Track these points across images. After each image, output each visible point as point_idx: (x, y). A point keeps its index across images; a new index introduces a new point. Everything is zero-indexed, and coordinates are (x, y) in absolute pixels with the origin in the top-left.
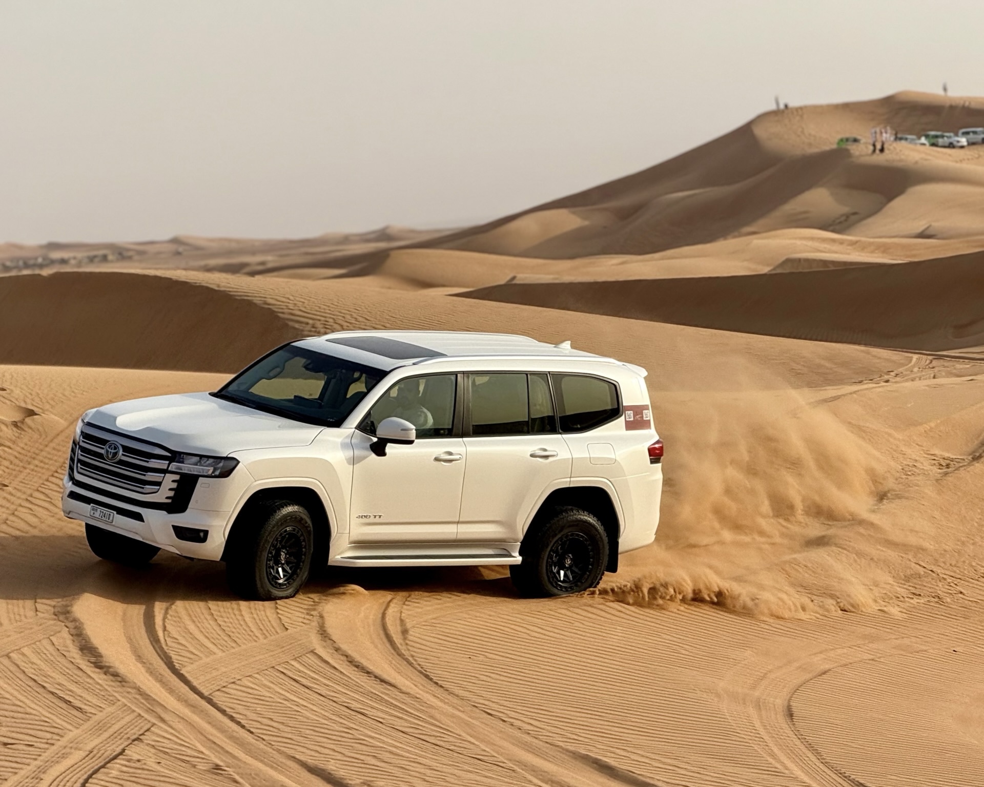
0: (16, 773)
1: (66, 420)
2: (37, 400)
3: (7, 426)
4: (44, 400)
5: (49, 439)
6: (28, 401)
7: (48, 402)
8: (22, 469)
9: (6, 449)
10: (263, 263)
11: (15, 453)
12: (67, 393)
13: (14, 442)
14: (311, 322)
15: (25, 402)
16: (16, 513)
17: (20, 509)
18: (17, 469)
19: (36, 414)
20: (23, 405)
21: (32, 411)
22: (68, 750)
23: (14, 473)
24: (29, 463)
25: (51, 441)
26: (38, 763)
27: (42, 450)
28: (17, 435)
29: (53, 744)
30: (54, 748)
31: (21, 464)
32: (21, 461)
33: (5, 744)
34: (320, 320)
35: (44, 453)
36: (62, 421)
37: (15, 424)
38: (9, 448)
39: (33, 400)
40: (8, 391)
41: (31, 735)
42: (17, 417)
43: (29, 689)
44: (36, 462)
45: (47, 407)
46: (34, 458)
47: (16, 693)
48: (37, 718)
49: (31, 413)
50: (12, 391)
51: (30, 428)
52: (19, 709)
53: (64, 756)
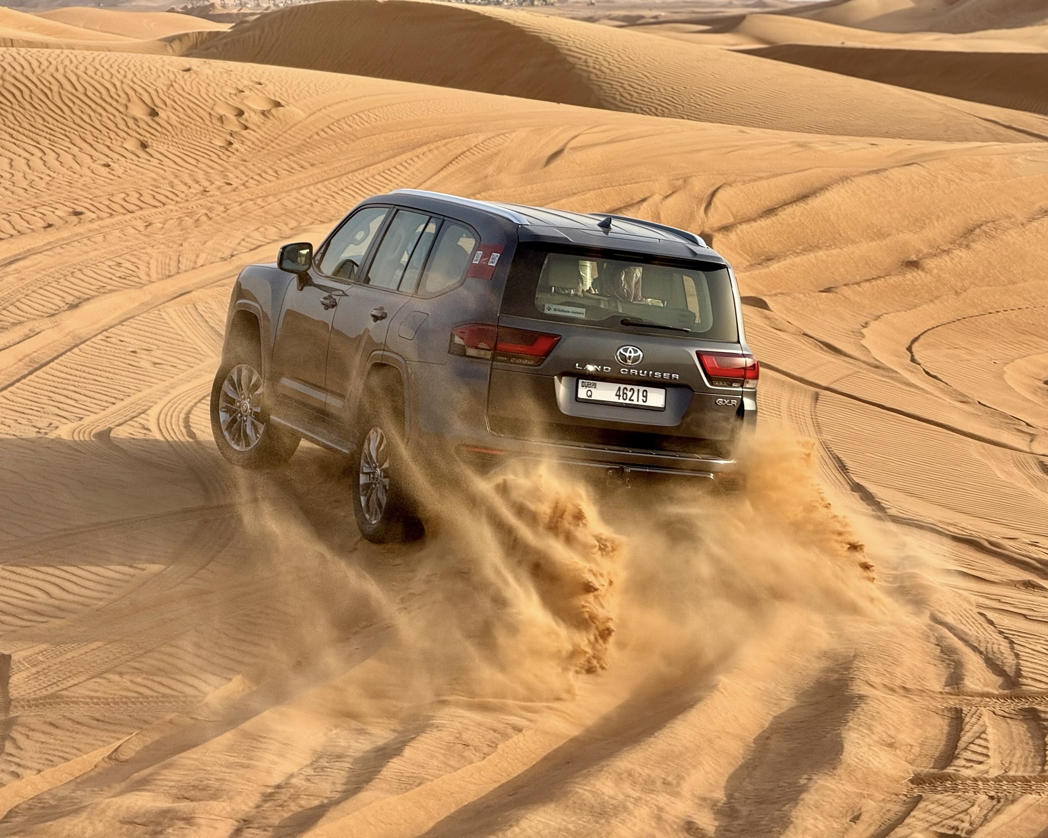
0: (151, 387)
1: (305, 112)
2: (285, 94)
3: (255, 113)
4: (290, 95)
5: (288, 127)
6: (278, 94)
7: (294, 98)
8: (261, 149)
9: (251, 132)
10: (655, 17)
11: (259, 137)
12: (311, 92)
13: (259, 127)
14: (583, 57)
15: (275, 96)
16: (247, 184)
17: (251, 181)
18: (257, 148)
19: (282, 106)
20: (272, 98)
21: (279, 103)
22: (202, 373)
23: (254, 151)
24: (268, 145)
25: (290, 129)
26: (172, 380)
27: (280, 135)
28: (262, 121)
29: (192, 367)
30: (192, 370)
31: (260, 145)
32: (261, 142)
33: (155, 363)
34: (591, 56)
35: (281, 138)
36: (301, 113)
37: (263, 113)
38: (254, 131)
39: (281, 94)
40: (264, 85)
41: (180, 359)
42: (265, 106)
43: (195, 323)
44: (273, 145)
45: (291, 100)
46: (272, 141)
47: (182, 325)
48: (190, 345)
49: (278, 104)
50: (266, 85)
51: (273, 116)
52: (179, 337)
53: (197, 377)
